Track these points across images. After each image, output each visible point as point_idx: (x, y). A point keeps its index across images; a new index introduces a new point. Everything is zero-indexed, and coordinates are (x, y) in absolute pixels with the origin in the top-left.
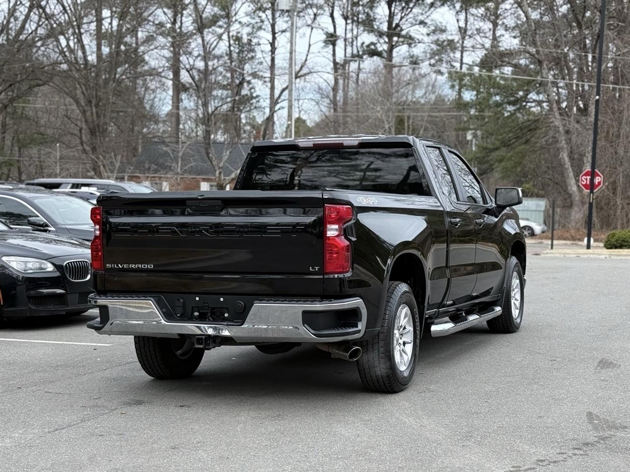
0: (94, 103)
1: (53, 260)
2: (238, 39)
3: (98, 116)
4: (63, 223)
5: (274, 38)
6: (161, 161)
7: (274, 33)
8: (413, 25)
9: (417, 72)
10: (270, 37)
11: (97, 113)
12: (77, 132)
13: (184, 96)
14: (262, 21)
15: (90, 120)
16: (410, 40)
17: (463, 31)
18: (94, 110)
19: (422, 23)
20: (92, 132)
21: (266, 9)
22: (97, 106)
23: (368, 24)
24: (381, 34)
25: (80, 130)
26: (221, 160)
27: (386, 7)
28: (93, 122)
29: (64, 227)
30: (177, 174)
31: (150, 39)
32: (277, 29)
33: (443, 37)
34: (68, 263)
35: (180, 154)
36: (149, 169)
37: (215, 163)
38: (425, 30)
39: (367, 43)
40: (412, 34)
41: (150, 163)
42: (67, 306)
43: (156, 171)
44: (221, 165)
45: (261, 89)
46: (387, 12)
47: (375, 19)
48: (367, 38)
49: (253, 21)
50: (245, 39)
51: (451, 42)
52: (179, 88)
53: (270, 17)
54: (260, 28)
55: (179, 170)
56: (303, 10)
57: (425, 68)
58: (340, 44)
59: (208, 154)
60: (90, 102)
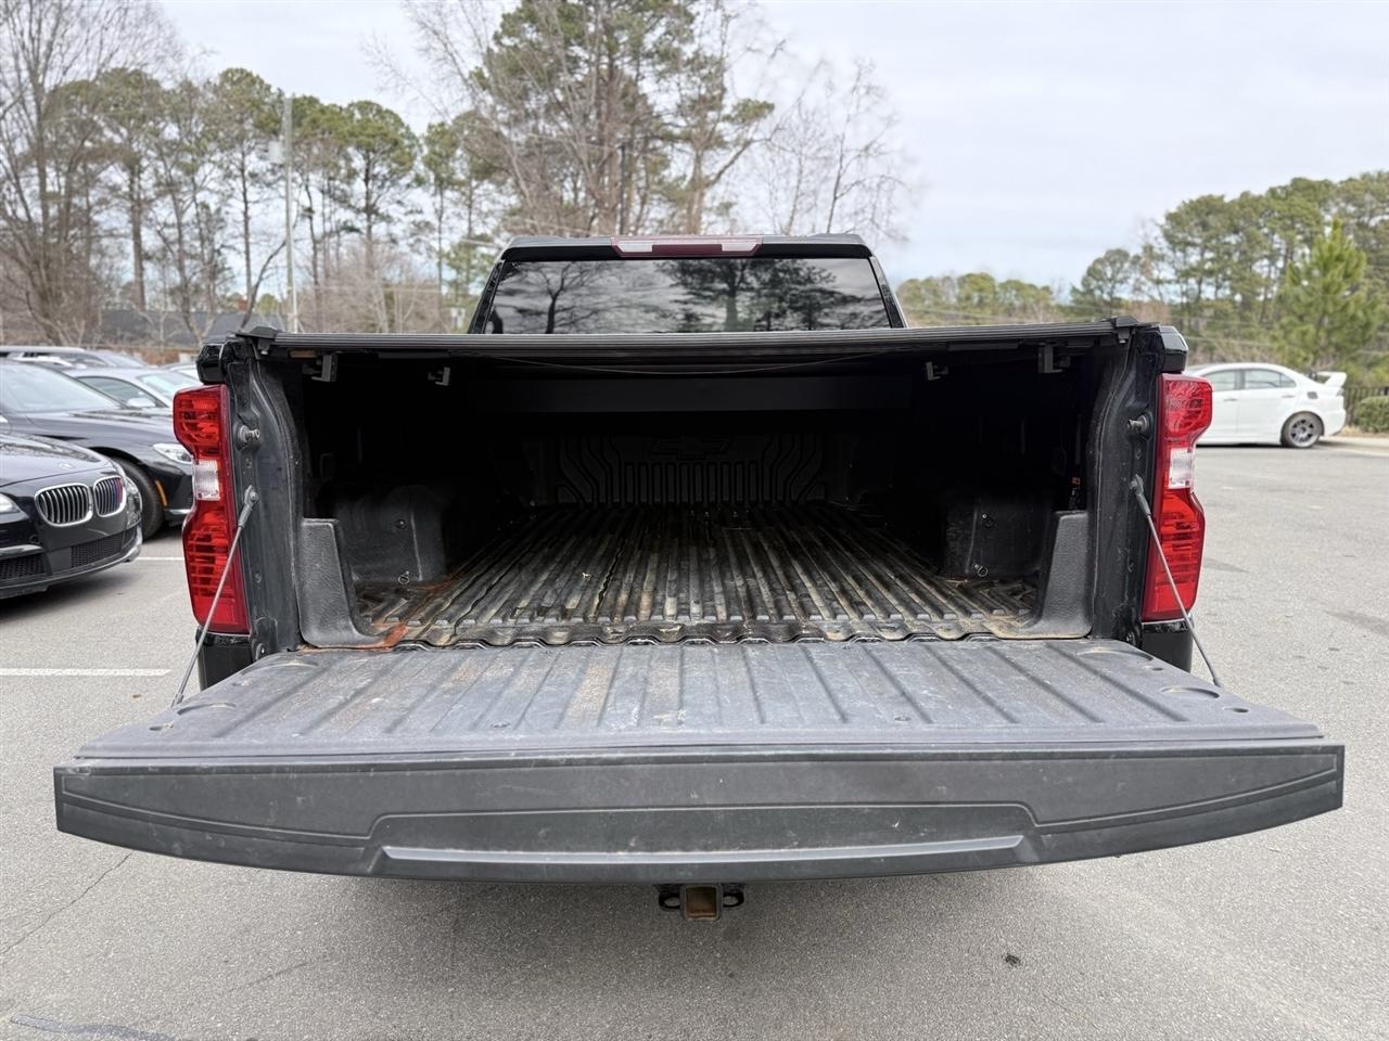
0: (42, 264)
1: (9, 490)
2: (205, 206)
3: (49, 279)
4: (20, 409)
5: (247, 208)
6: (137, 328)
7: (246, 202)
8: (390, 203)
9: (393, 251)
10: (242, 206)
11: (48, 276)
12: (24, 297)
13: (148, 265)
14: (233, 189)
15: (38, 282)
16: (387, 219)
17: (440, 213)
18: (43, 272)
19: (399, 202)
20: (43, 297)
21: (236, 177)
22: (46, 267)
23: (343, 200)
24: (358, 211)
25: (28, 294)
26: (203, 329)
27: (363, 184)
28: (43, 285)
29: (23, 416)
30: (159, 343)
31: (102, 202)
32: (249, 197)
33: (418, 218)
34: (44, 493)
35: (162, 320)
36: (122, 337)
37: (197, 332)
38: (402, 210)
39: (343, 220)
40: (391, 213)
41: (124, 330)
42: (50, 574)
43: (131, 339)
44: (204, 335)
45: (235, 261)
46: (364, 189)
47: (352, 196)
48: (344, 215)
49: (223, 189)
50: (213, 208)
51: (427, 224)
52: (142, 256)
53: (241, 185)
54: (230, 196)
55: (162, 338)
56: (275, 182)
57: (403, 247)
58: (317, 218)
59: (188, 323)
60: (37, 262)
